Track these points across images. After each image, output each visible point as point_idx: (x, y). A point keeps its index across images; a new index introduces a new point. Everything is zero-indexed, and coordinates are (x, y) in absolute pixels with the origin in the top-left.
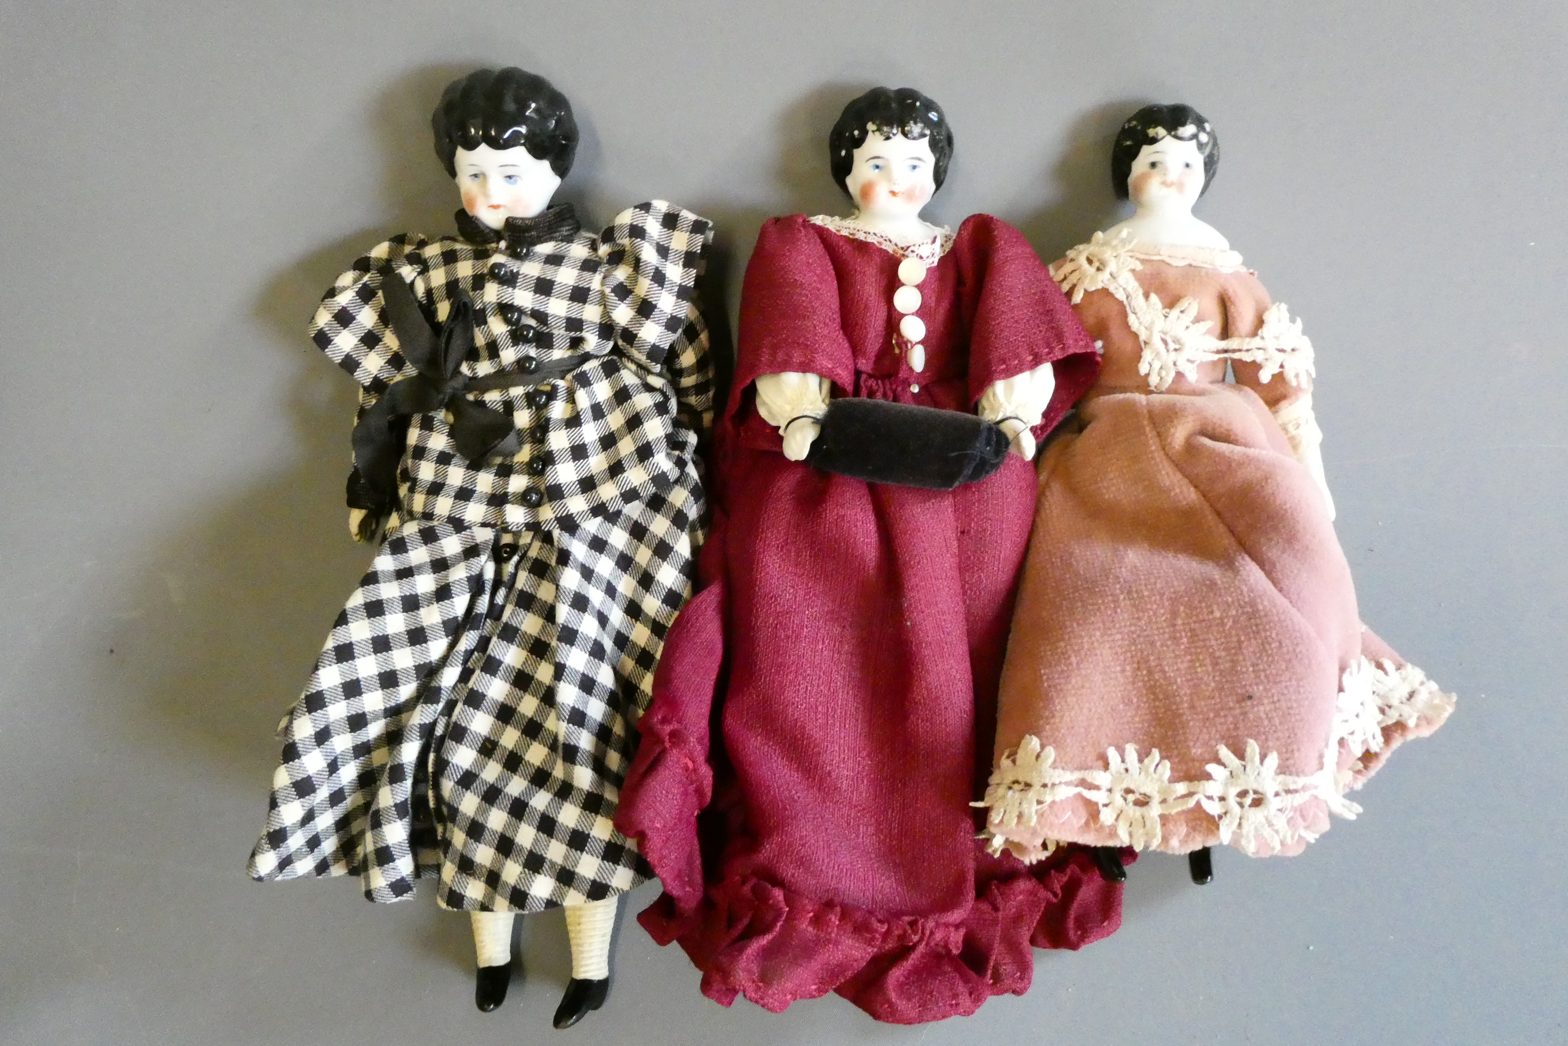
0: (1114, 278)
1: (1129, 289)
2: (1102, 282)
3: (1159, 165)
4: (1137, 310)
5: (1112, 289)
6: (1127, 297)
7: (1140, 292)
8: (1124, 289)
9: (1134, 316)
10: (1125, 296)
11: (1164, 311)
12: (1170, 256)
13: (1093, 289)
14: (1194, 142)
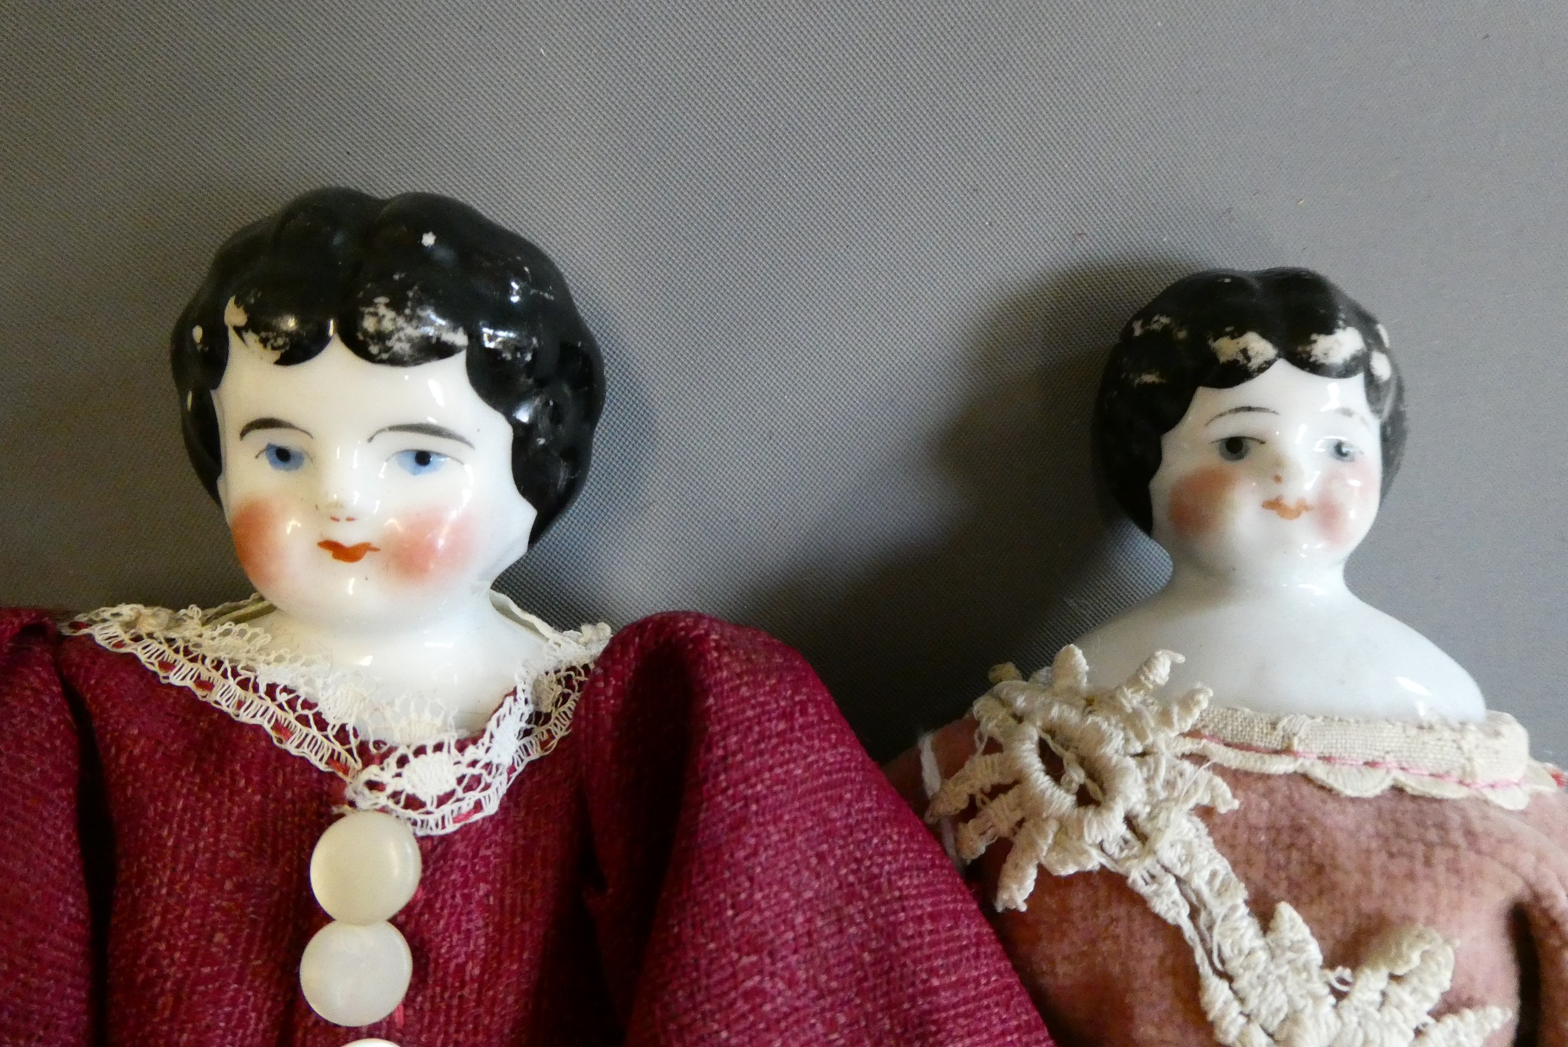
0: (1143, 837)
1: (1199, 881)
2: (1101, 847)
3: (1254, 448)
4: (1234, 966)
5: (1136, 876)
6: (1194, 915)
7: (1240, 894)
8: (1179, 880)
9: (1224, 985)
10: (1185, 911)
11: (1332, 976)
12: (1327, 759)
13: (1071, 870)
14: (1358, 381)
